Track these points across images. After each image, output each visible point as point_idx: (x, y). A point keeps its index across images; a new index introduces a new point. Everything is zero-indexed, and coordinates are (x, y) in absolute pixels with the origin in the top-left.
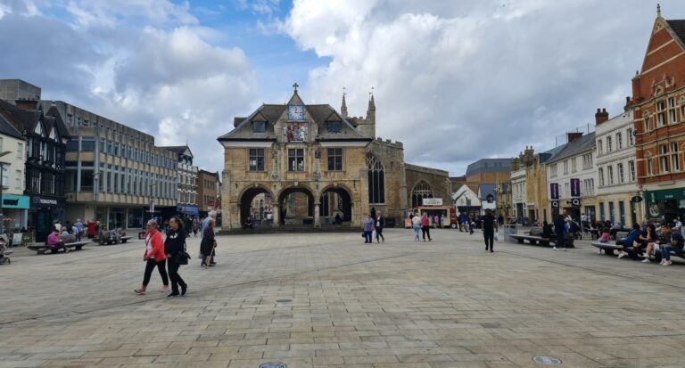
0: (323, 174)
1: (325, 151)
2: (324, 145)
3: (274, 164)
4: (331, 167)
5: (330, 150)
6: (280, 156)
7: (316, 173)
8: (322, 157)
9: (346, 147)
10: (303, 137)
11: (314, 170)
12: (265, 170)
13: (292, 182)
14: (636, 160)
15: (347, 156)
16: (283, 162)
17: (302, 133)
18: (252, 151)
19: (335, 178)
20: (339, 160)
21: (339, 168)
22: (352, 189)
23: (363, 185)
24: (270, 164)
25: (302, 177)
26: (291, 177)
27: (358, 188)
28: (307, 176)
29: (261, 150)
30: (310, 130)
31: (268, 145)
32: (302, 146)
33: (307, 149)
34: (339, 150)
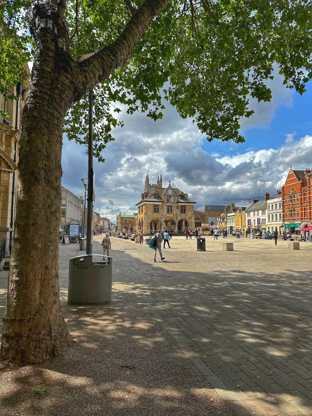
0: (179, 215)
1: (180, 206)
2: (179, 204)
3: (162, 210)
4: (182, 213)
5: (182, 206)
6: (165, 207)
7: (176, 214)
8: (179, 208)
9: (187, 205)
10: (172, 201)
11: (176, 213)
12: (159, 213)
13: (168, 217)
14: (282, 214)
15: (187, 208)
16: (165, 210)
17: (172, 200)
18: (155, 206)
19: (183, 216)
20: (185, 210)
21: (185, 212)
22: (189, 220)
23: (193, 219)
24: (161, 211)
25: (172, 215)
26: (168, 215)
27: (191, 220)
28: (173, 215)
29: (158, 205)
30: (175, 199)
31: (160, 203)
32: (172, 204)
33: (174, 206)
34: (185, 206)
